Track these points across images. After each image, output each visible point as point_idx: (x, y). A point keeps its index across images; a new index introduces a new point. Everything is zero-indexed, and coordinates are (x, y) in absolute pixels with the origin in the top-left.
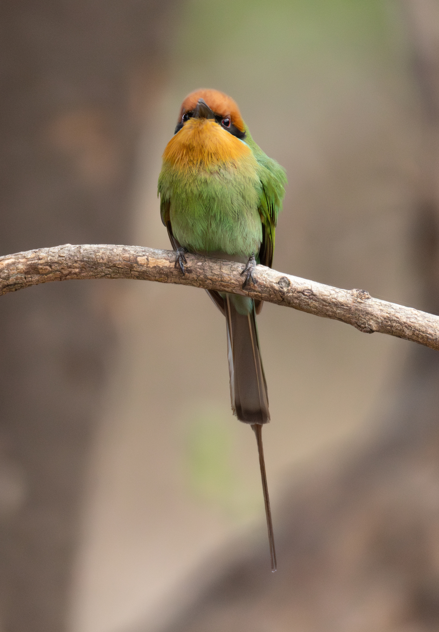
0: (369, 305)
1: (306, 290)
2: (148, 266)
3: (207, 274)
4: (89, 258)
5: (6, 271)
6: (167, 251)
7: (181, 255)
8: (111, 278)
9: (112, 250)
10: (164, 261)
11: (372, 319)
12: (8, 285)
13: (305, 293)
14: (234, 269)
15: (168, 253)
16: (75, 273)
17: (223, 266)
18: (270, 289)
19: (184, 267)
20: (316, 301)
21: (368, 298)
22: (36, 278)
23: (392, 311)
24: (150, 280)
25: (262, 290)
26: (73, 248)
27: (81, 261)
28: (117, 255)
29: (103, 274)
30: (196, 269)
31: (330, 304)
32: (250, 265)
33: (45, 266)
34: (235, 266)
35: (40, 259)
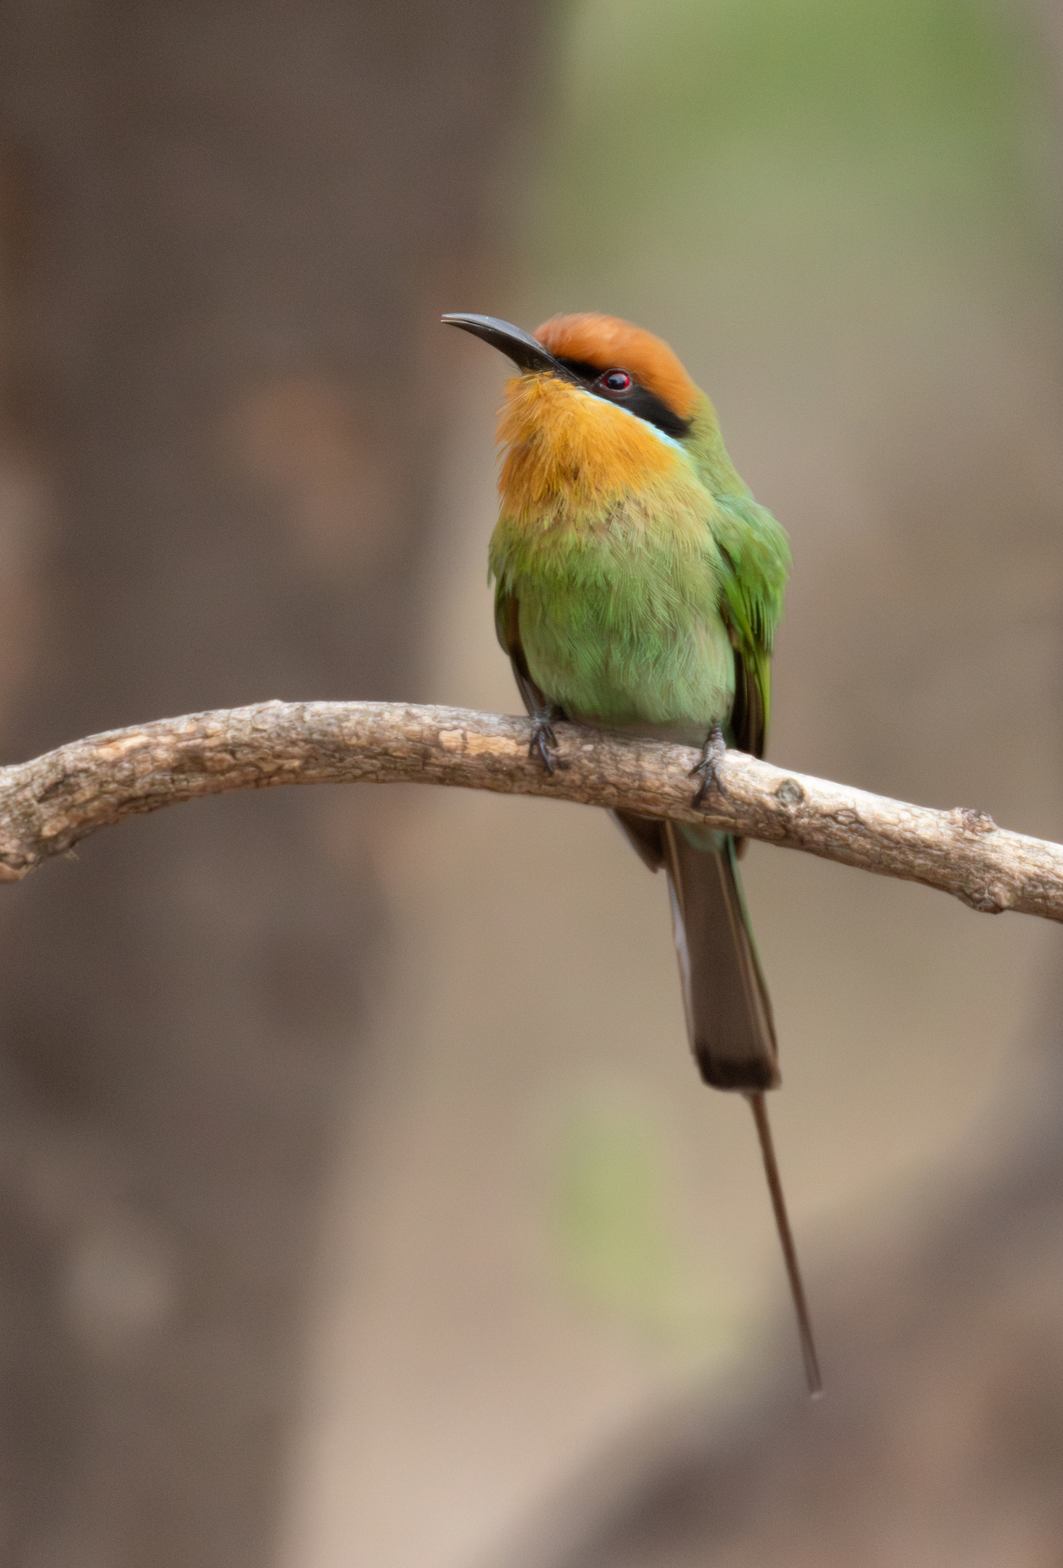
0: (993, 846)
1: (842, 810)
2: (466, 752)
3: (606, 773)
4: (324, 734)
5: (126, 765)
6: (512, 717)
7: (543, 728)
8: (377, 781)
9: (380, 714)
10: (504, 741)
11: (999, 879)
12: (132, 799)
13: (841, 818)
14: (671, 761)
15: (514, 723)
16: (293, 771)
17: (643, 753)
18: (758, 809)
19: (552, 755)
20: (865, 836)
21: (990, 830)
22: (199, 781)
23: (1048, 862)
24: (470, 786)
25: (737, 810)
26: (286, 709)
27: (305, 741)
28: (392, 727)
29: (358, 772)
30: (579, 761)
31: (898, 843)
32: (712, 752)
33: (220, 752)
34: (673, 753)
35: (206, 736)
